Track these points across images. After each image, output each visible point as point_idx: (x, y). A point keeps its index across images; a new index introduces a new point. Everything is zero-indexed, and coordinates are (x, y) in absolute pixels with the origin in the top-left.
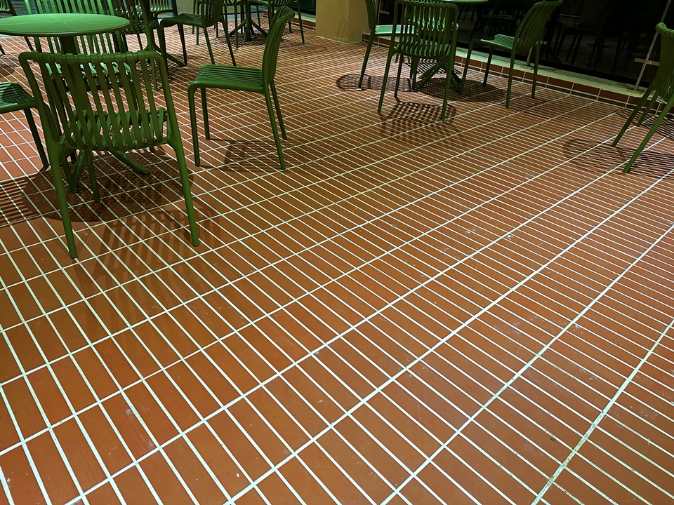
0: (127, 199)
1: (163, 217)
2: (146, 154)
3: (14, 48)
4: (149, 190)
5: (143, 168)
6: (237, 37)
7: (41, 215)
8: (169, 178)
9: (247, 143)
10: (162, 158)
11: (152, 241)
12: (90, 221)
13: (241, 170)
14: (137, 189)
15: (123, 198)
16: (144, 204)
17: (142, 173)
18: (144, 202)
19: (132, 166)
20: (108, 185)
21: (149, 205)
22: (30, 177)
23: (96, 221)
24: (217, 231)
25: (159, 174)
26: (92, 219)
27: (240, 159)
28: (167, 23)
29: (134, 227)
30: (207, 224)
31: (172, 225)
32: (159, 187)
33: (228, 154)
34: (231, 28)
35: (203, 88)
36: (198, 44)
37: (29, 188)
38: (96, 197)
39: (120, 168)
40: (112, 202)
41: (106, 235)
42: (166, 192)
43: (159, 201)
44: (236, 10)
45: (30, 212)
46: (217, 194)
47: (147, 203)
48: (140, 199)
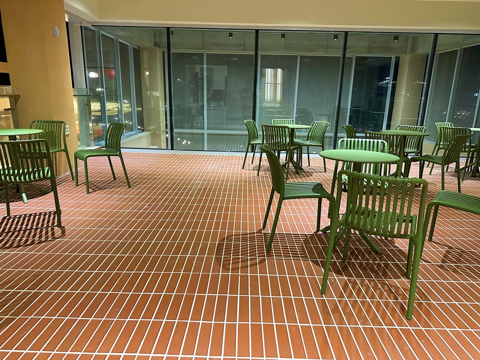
0: (363, 267)
1: (386, 288)
2: (381, 240)
4: (379, 265)
5: (378, 249)
7: (309, 259)
8: (394, 261)
10: (393, 246)
12: (337, 273)
13: (455, 271)
14: (371, 262)
15: (361, 265)
16: (374, 274)
17: (376, 253)
18: (375, 273)
19: (370, 245)
20: (352, 253)
21: (377, 276)
22: (308, 235)
23: (341, 275)
24: (428, 314)
25: (388, 256)
26: (339, 273)
27: (456, 263)
28: (414, 160)
29: (365, 287)
30: (420, 305)
31: (392, 296)
32: (387, 265)
33: (445, 256)
36: (430, 174)
37: (306, 241)
38: (344, 260)
39: (362, 245)
40: (353, 266)
41: (345, 287)
42: (391, 270)
43: (385, 275)
45: (304, 256)
47: (376, 274)
48: (372, 270)
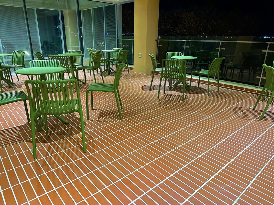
0: (59, 134)
1: (72, 141)
2: (68, 116)
3: (23, 79)
4: (68, 130)
5: (66, 121)
6: (105, 73)
7: (24, 141)
8: (76, 125)
9: (107, 111)
10: (74, 117)
11: (67, 151)
12: (43, 143)
13: (104, 121)
14: (63, 129)
15: (57, 133)
16: (65, 135)
17: (66, 124)
19: (62, 121)
20: (52, 128)
21: (67, 136)
22: (22, 126)
23: (46, 143)
24: (94, 146)
25: (72, 123)
26: (44, 142)
27: (104, 117)
28: (80, 69)
29: (60, 145)
30: (89, 143)
31: (76, 144)
32: (72, 129)
33: (100, 115)
34: (103, 70)
35: (92, 91)
36: (90, 76)
37: (21, 130)
38: (47, 133)
39: (57, 121)
40: (53, 135)
41: (49, 148)
42: (75, 130)
43: (71, 134)
44: (105, 64)
45: (20, 140)
46: (95, 131)
47: (66, 135)
48: (64, 134)
